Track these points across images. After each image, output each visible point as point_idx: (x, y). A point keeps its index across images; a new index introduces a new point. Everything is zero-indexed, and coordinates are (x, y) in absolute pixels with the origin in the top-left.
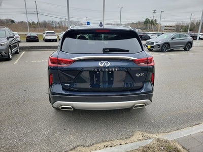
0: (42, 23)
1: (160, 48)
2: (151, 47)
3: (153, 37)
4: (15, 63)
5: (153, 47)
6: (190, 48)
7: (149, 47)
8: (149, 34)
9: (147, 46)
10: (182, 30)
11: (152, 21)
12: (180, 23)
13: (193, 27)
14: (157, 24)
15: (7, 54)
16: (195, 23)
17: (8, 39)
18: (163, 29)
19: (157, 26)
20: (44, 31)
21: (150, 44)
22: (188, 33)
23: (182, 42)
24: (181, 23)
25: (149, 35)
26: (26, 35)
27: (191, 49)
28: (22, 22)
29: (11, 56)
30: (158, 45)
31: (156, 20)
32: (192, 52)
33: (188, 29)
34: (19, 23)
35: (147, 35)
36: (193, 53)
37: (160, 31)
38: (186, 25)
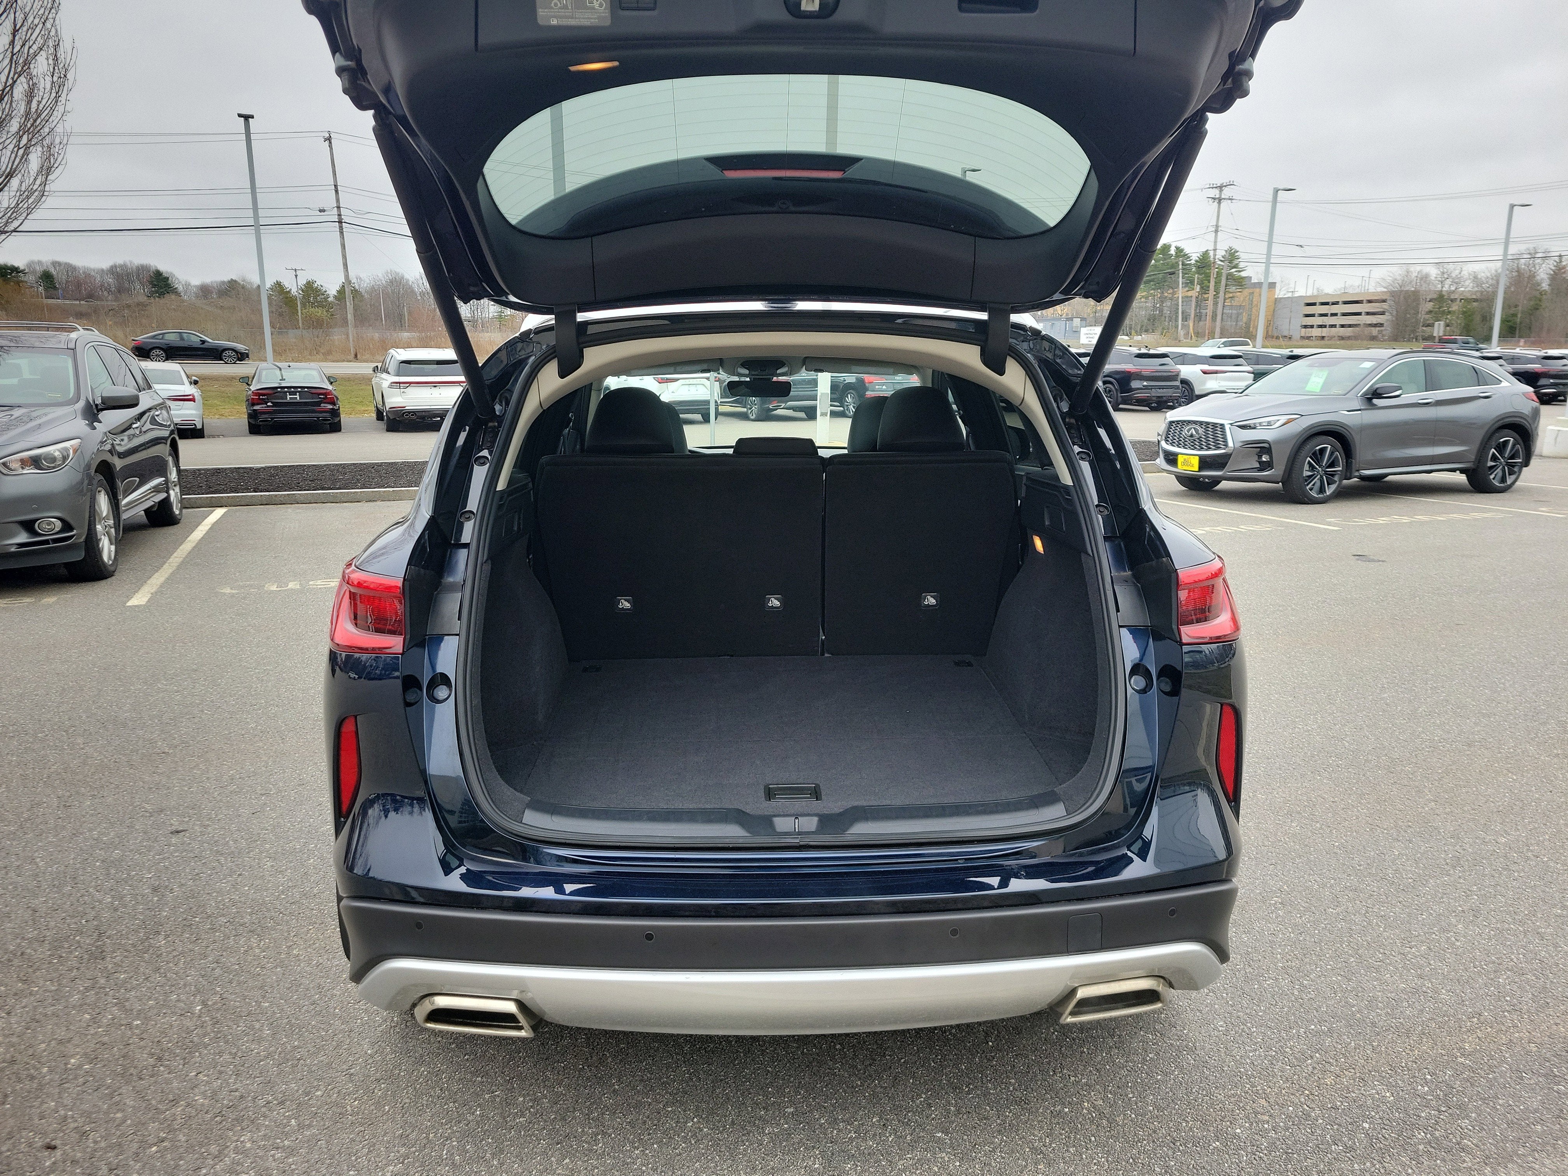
0: (373, 290)
1: (1277, 471)
2: (1204, 463)
3: (1212, 383)
4: (139, 599)
5: (1219, 462)
6: (1513, 469)
7: (1189, 462)
8: (1184, 359)
9: (1171, 459)
10: (1439, 329)
11: (1204, 263)
12: (1425, 278)
13: (1524, 304)
14: (1240, 282)
15: (78, 534)
16: (1543, 273)
17: (92, 413)
18: (1293, 324)
19: (1241, 297)
20: (384, 347)
21: (1193, 443)
22: (1495, 349)
23: (1452, 422)
24: (1433, 272)
25: (1187, 371)
26: (247, 380)
27: (1528, 477)
28: (232, 289)
29: (107, 549)
30: (1263, 448)
31: (1232, 257)
32: (1538, 496)
33: (1487, 318)
34: (205, 291)
35: (1172, 366)
36: (1543, 511)
37: (1271, 337)
38: (1467, 287)
